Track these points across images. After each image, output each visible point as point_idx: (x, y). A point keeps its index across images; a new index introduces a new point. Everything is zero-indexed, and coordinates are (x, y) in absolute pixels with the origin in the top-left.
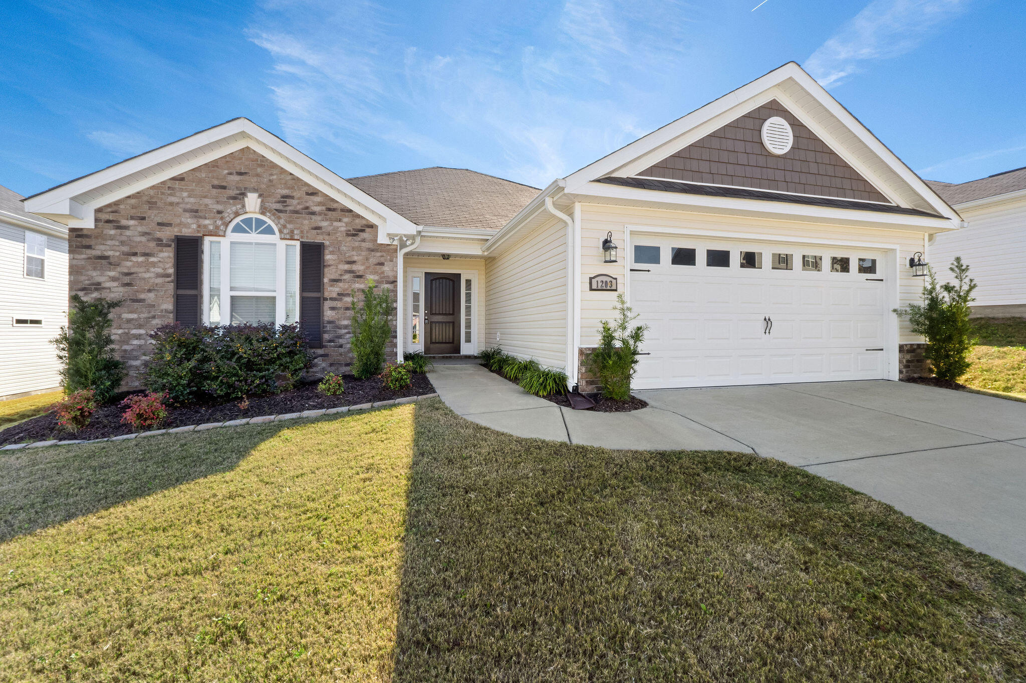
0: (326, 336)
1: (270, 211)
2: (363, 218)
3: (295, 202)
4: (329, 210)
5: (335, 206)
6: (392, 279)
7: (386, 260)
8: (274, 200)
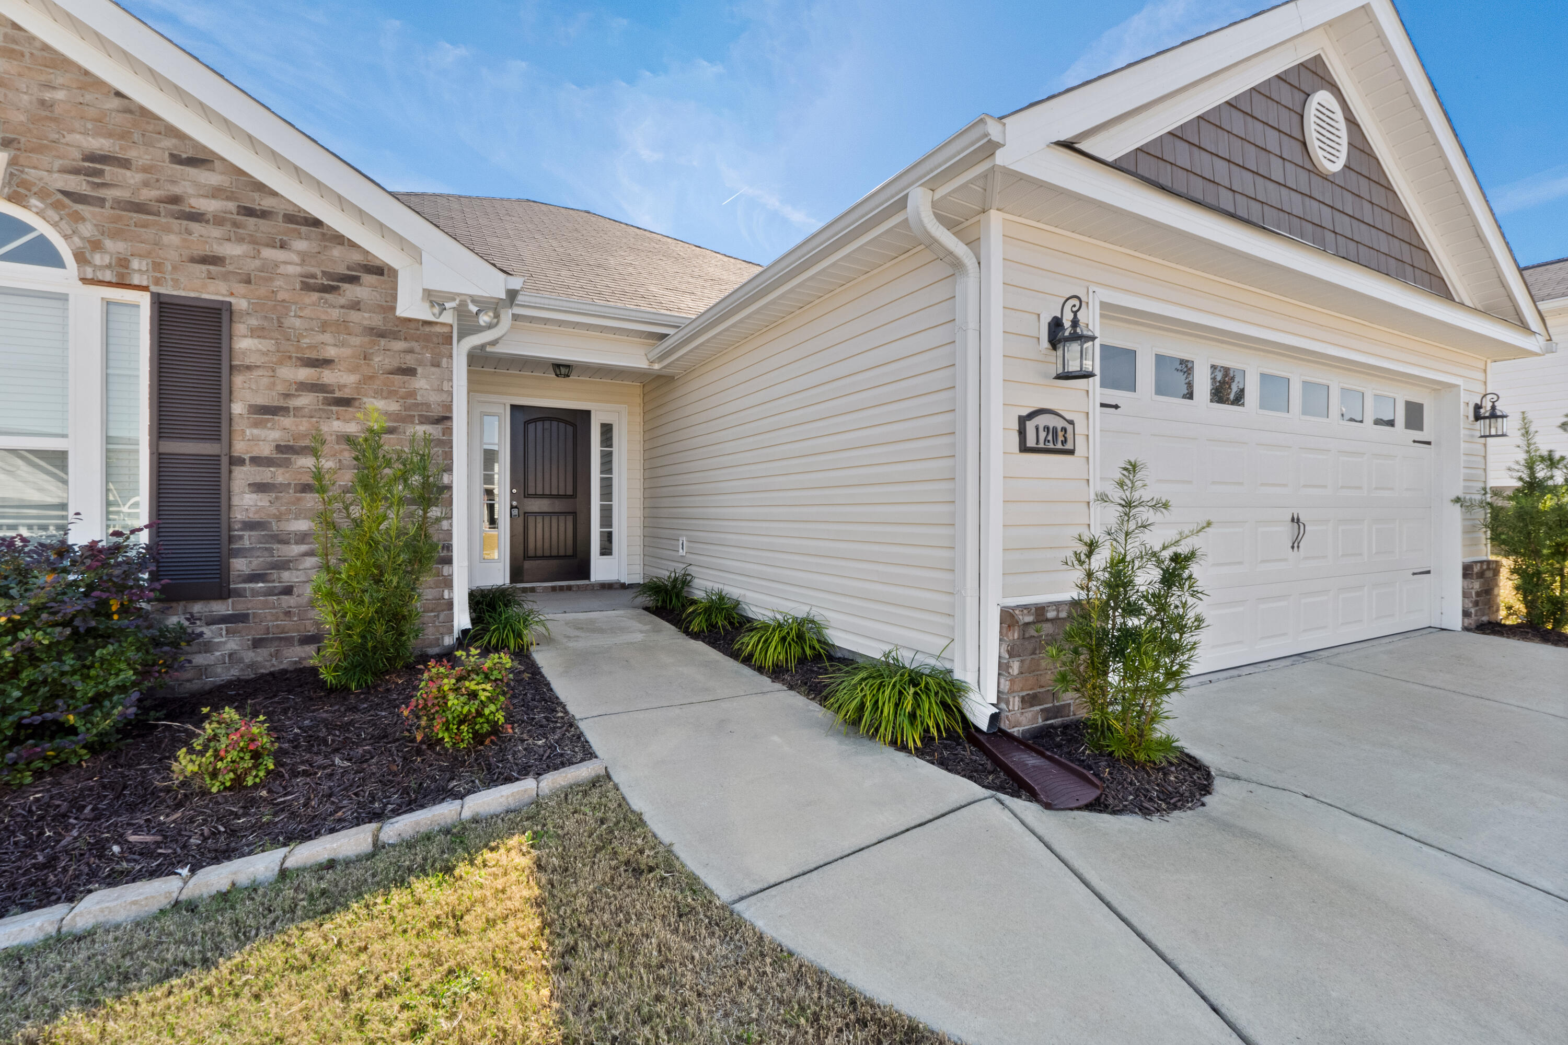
0: (240, 565)
1: (43, 194)
2: (353, 245)
3: (133, 178)
4: (249, 212)
5: (267, 203)
6: (437, 412)
7: (421, 363)
8: (57, 164)
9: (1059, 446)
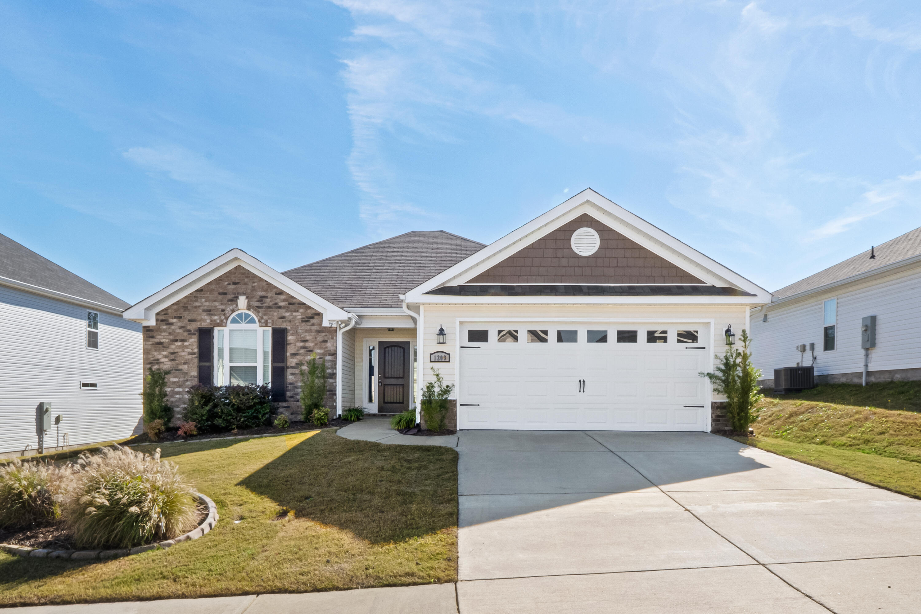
0: (288, 394)
1: (253, 308)
2: (313, 308)
3: (268, 300)
4: (290, 304)
5: (294, 301)
6: (332, 352)
7: (328, 339)
8: (255, 300)
9: (443, 360)
